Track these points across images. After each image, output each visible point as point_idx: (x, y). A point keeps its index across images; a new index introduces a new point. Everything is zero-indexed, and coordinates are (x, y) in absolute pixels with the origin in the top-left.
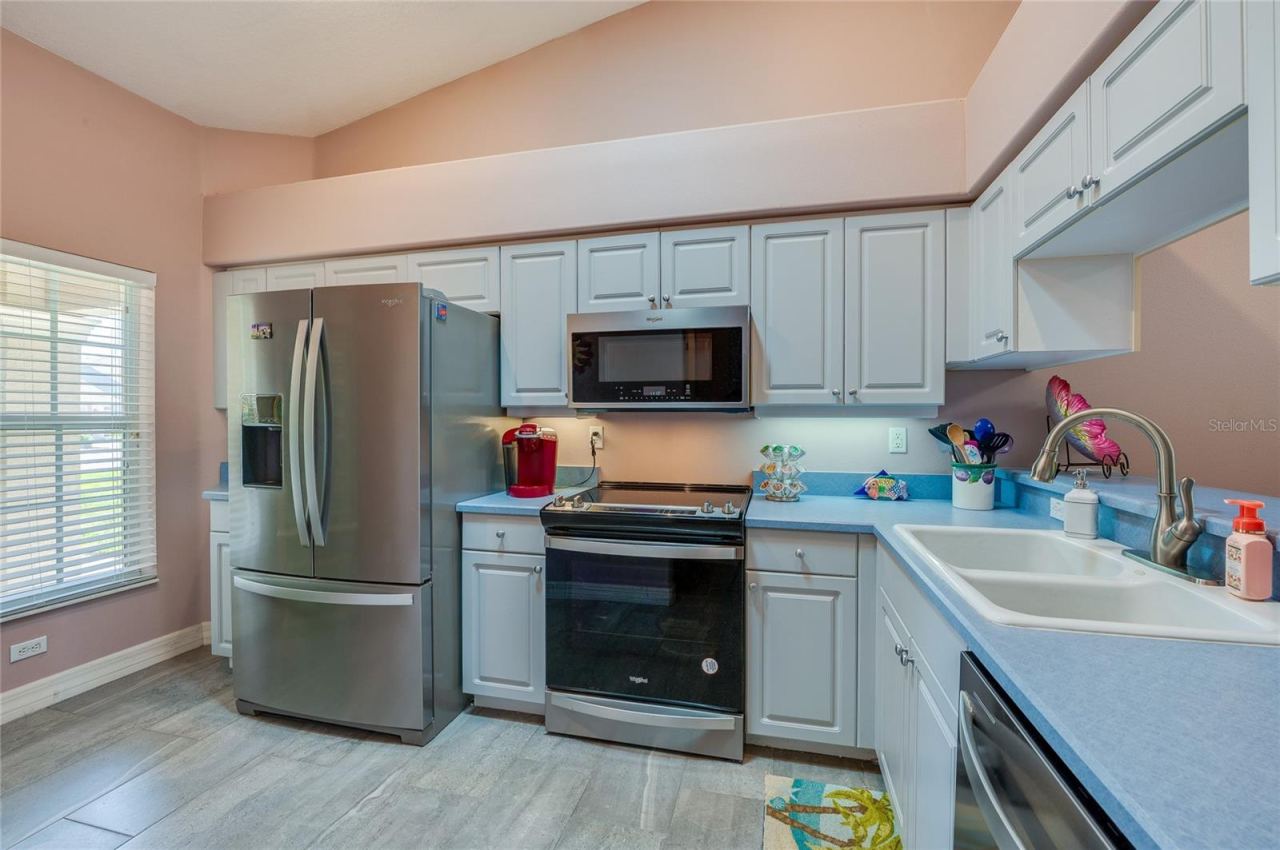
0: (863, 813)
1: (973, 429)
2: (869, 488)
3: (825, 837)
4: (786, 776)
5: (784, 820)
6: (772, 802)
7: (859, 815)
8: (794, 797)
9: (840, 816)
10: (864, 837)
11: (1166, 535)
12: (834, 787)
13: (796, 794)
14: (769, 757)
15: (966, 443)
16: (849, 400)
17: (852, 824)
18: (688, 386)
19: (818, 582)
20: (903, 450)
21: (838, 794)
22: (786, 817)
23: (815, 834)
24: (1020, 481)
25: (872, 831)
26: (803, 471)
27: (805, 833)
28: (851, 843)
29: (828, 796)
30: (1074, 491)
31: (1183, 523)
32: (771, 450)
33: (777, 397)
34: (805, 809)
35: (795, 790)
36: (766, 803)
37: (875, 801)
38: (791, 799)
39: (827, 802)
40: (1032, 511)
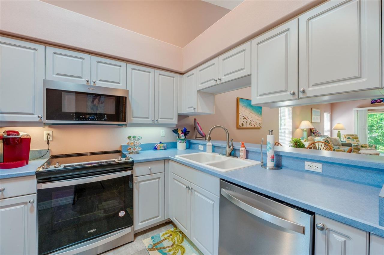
0: (172, 236)
1: (183, 130)
2: (157, 147)
3: (167, 247)
4: (148, 238)
5: (154, 250)
6: (148, 247)
7: (171, 237)
8: (154, 242)
9: (167, 239)
10: (175, 241)
11: (229, 150)
12: (162, 233)
13: (153, 241)
14: (140, 235)
15: (181, 133)
16: (156, 122)
17: (171, 240)
18: (106, 116)
19: (155, 176)
20: (164, 136)
21: (164, 235)
22: (154, 249)
23: (164, 248)
24: (191, 142)
25: (176, 239)
26: (142, 143)
27: (162, 250)
28: (173, 245)
29: (162, 237)
30: (208, 143)
31: (231, 147)
32: (132, 138)
33: (135, 121)
34: (158, 243)
35: (153, 240)
36: (147, 248)
37: (173, 231)
38: (153, 243)
39: (162, 238)
40: (194, 149)
